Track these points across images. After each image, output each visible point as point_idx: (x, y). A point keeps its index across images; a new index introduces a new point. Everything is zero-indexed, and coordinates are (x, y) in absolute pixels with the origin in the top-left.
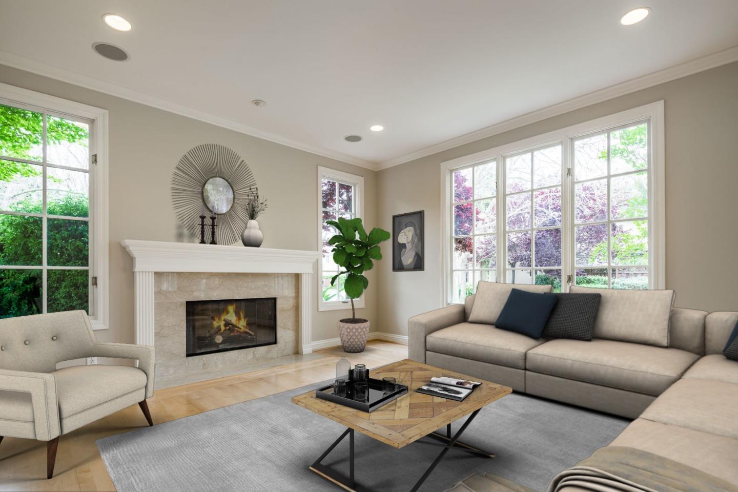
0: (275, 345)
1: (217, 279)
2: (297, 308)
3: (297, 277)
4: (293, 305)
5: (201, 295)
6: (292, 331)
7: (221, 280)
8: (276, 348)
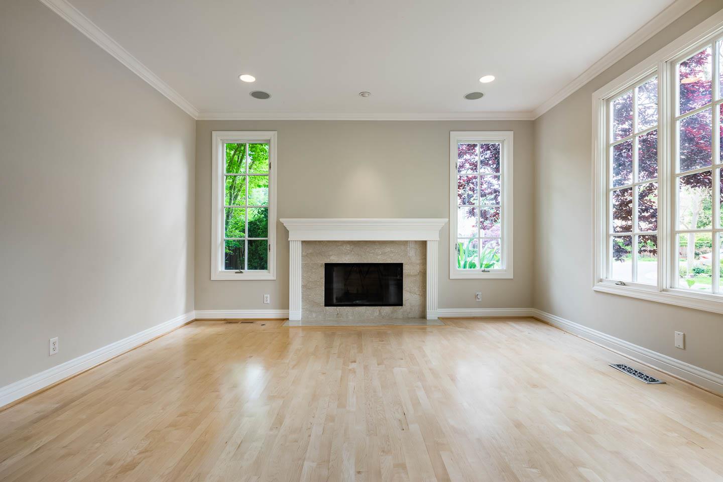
0: (400, 307)
1: (349, 246)
2: (424, 274)
3: (424, 244)
4: (420, 271)
5: (334, 259)
6: (418, 296)
7: (352, 247)
8: (402, 310)
